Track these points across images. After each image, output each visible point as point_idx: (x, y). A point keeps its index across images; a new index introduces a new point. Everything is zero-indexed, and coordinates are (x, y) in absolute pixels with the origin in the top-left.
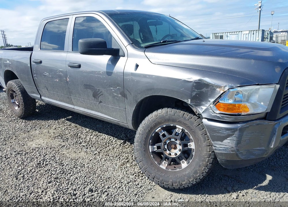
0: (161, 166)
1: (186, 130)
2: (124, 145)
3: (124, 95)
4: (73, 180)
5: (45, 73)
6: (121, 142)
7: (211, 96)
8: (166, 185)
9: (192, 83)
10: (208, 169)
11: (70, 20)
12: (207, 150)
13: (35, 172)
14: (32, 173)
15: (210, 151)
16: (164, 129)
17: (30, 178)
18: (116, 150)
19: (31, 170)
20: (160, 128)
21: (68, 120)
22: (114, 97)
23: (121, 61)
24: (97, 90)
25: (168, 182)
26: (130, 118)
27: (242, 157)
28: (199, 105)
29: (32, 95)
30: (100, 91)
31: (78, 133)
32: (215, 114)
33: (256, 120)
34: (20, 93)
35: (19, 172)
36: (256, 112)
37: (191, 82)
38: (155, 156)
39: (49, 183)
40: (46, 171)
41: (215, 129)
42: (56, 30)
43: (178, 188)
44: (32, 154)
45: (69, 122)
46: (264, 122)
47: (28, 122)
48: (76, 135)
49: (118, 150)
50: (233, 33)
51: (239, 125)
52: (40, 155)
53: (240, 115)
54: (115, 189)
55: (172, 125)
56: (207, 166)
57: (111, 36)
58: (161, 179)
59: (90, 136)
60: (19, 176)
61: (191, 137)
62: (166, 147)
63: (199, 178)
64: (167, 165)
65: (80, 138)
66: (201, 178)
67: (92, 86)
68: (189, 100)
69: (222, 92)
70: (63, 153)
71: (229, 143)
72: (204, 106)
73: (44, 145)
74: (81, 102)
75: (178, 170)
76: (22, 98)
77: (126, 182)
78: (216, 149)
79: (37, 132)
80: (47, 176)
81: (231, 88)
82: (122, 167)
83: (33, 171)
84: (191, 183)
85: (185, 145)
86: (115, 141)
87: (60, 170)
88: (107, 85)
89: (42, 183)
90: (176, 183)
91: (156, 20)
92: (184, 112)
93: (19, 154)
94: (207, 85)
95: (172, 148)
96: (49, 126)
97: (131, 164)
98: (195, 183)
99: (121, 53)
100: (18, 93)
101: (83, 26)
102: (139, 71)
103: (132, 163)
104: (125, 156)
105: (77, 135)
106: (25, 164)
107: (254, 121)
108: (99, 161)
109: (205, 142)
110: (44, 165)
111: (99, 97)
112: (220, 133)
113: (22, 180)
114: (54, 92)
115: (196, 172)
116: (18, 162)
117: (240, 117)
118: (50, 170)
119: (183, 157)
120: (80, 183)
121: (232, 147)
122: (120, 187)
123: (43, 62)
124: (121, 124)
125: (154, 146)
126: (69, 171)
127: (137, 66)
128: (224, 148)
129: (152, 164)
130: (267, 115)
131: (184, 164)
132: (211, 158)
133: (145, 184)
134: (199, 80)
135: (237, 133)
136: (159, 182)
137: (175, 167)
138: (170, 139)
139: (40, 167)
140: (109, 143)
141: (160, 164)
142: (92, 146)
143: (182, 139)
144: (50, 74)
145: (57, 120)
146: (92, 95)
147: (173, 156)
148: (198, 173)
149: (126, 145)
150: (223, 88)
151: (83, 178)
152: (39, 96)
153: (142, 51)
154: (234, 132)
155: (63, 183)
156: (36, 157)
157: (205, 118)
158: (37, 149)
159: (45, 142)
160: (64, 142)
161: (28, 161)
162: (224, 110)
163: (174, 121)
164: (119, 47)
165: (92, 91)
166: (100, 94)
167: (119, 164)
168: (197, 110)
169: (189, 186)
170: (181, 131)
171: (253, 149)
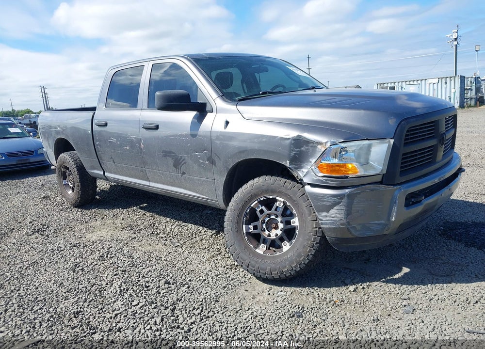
0: (257, 250)
1: (288, 203)
2: (217, 237)
3: (212, 161)
4: (146, 273)
5: (112, 140)
6: (213, 233)
7: (312, 156)
8: (263, 273)
9: (289, 141)
10: (314, 251)
11: (145, 68)
12: (312, 225)
13: (96, 265)
14: (94, 266)
15: (316, 228)
16: (262, 203)
17: (91, 271)
18: (204, 241)
19: (92, 263)
20: (256, 202)
21: (141, 208)
22: (200, 165)
23: (209, 118)
24: (179, 158)
25: (266, 269)
26: (220, 192)
27: (356, 234)
28: (299, 168)
29: (93, 171)
30: (183, 158)
31: (155, 224)
32: (318, 178)
33: (369, 184)
34: (76, 169)
35: (76, 265)
36: (367, 174)
37: (289, 139)
38: (251, 238)
39: (115, 275)
40: (111, 264)
41: (318, 196)
42: (127, 82)
43: (278, 277)
44: (93, 247)
45: (142, 211)
46: (379, 187)
47: (86, 211)
48: (152, 225)
49: (207, 241)
50: (411, 83)
51: (347, 191)
52: (103, 248)
53: (347, 177)
54: (199, 282)
55: (271, 197)
56: (313, 246)
57: (197, 87)
58: (257, 266)
59: (171, 226)
60: (77, 269)
61: (294, 210)
62: (264, 227)
63: (304, 263)
64: (265, 249)
65: (157, 229)
66: (306, 263)
67: (173, 153)
68: (288, 162)
69: (323, 149)
70: (134, 245)
71: (336, 214)
72: (306, 169)
73: (108, 237)
74: (159, 176)
75: (278, 254)
76: (78, 176)
77: (213, 275)
78: (322, 224)
79: (98, 223)
80: (112, 269)
81: (334, 145)
82: (210, 259)
83: (95, 263)
84: (294, 269)
85: (288, 223)
86: (205, 231)
87: (129, 263)
88: (191, 150)
89: (108, 275)
90: (275, 270)
91: (258, 66)
92: (286, 180)
93: (75, 246)
94: (308, 142)
95: (273, 228)
96: (114, 216)
97: (223, 257)
98: (299, 269)
99: (208, 108)
100: (73, 169)
101: (170, 75)
102: (230, 129)
103: (224, 255)
104: (216, 247)
105: (154, 226)
106: (84, 257)
107: (367, 186)
108: (182, 253)
109: (310, 216)
110: (108, 258)
111: (181, 167)
112: (325, 201)
113: (81, 273)
114: (123, 165)
115: (299, 256)
116: (75, 255)
117: (347, 180)
118: (116, 263)
119: (285, 237)
120: (154, 276)
121: (341, 220)
122: (205, 280)
123: (108, 125)
124: (210, 202)
125: (250, 226)
126: (141, 264)
127: (227, 123)
128: (331, 220)
129: (246, 247)
130: (384, 178)
131: (286, 246)
132: (318, 236)
133: (238, 276)
134: (298, 136)
135: (344, 200)
136: (254, 270)
137: (275, 251)
138: (269, 215)
139: (103, 260)
140: (196, 234)
141: (256, 248)
142: (173, 238)
143: (284, 215)
144: (117, 141)
145: (126, 209)
146: (172, 166)
147: (273, 236)
148: (302, 256)
149: (220, 236)
150: (324, 144)
151: (159, 270)
152: (102, 173)
153: (234, 105)
154: (341, 199)
155: (133, 276)
156: (97, 249)
157: (309, 184)
158: (98, 242)
159: (110, 234)
160: (134, 233)
161: (88, 254)
162: (327, 172)
163: (273, 192)
164: (207, 101)
165: (173, 159)
166: (182, 163)
167: (207, 256)
168: (298, 174)
169: (292, 274)
170: (282, 204)
171: (370, 223)
